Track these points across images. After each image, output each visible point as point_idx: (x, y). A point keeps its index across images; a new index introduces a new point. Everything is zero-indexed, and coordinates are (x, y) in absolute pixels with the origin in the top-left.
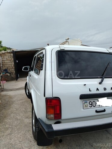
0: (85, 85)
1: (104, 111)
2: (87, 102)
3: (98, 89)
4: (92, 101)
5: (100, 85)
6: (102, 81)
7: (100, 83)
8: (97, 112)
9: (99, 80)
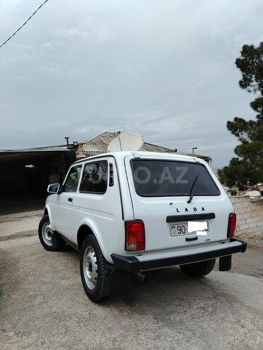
0: (171, 204)
1: (196, 239)
2: (174, 227)
3: (186, 210)
4: (181, 226)
5: (189, 205)
6: (191, 199)
7: (189, 202)
8: (187, 240)
9: (188, 198)
